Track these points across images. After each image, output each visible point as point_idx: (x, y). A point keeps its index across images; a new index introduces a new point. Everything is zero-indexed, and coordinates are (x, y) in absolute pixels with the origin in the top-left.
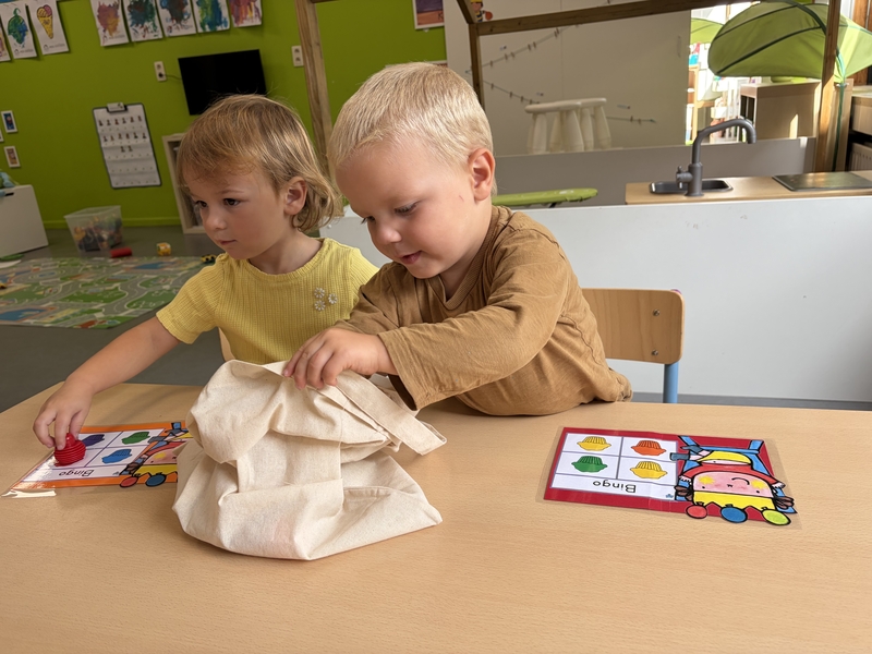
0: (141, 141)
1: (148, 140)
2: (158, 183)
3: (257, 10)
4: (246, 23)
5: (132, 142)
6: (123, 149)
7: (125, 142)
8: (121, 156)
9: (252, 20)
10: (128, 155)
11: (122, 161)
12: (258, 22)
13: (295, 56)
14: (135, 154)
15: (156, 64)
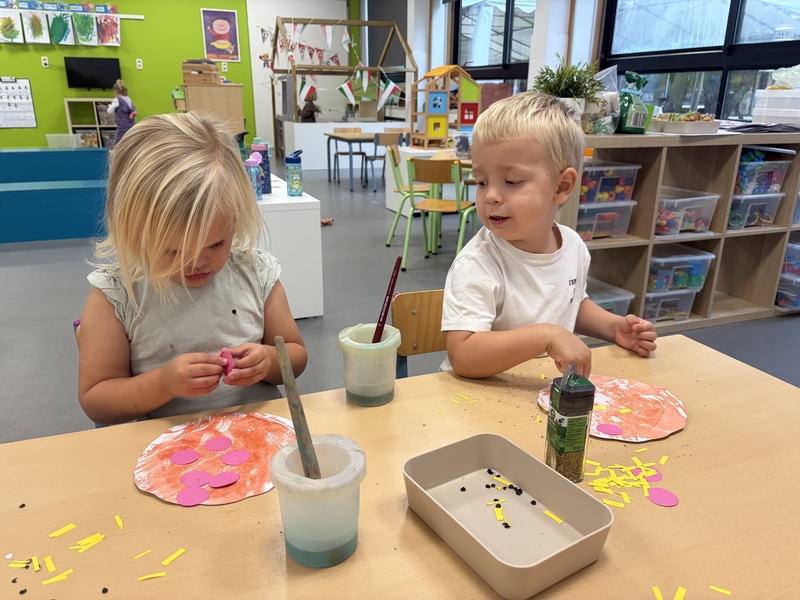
0: (24, 100)
1: (30, 100)
2: (35, 125)
3: (117, 39)
4: (108, 44)
5: (18, 100)
6: (9, 105)
7: (12, 100)
8: (8, 108)
9: (112, 42)
10: (13, 108)
11: (7, 112)
12: (117, 44)
13: (138, 64)
14: (19, 109)
15: (42, 58)
